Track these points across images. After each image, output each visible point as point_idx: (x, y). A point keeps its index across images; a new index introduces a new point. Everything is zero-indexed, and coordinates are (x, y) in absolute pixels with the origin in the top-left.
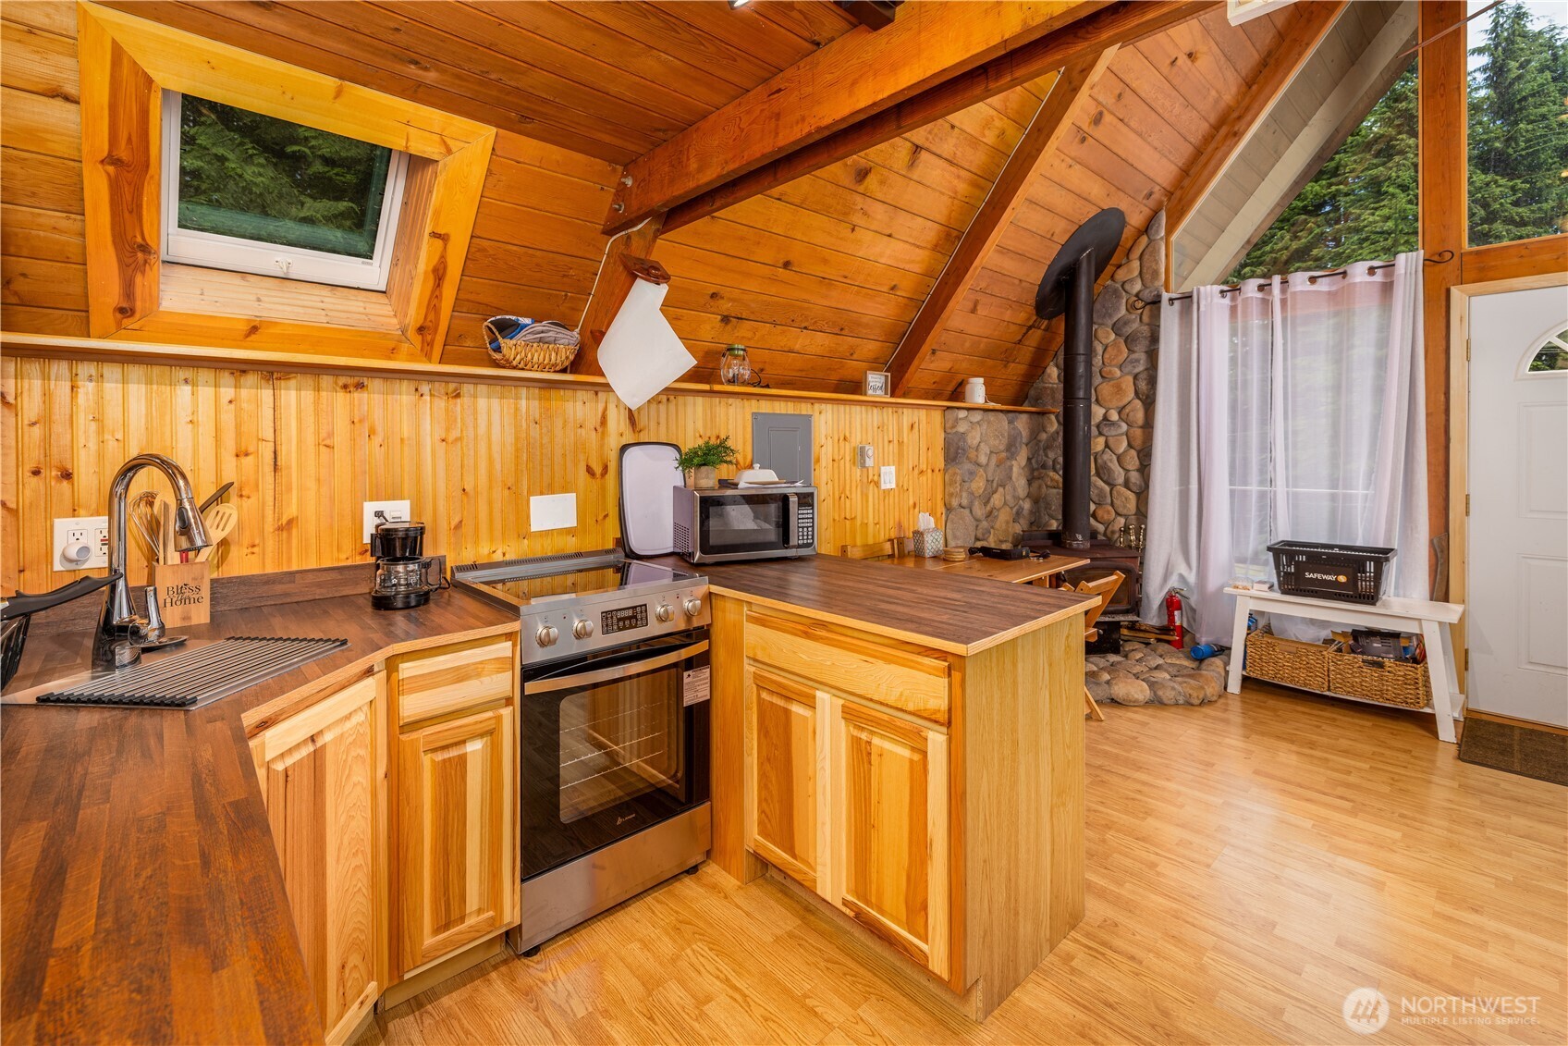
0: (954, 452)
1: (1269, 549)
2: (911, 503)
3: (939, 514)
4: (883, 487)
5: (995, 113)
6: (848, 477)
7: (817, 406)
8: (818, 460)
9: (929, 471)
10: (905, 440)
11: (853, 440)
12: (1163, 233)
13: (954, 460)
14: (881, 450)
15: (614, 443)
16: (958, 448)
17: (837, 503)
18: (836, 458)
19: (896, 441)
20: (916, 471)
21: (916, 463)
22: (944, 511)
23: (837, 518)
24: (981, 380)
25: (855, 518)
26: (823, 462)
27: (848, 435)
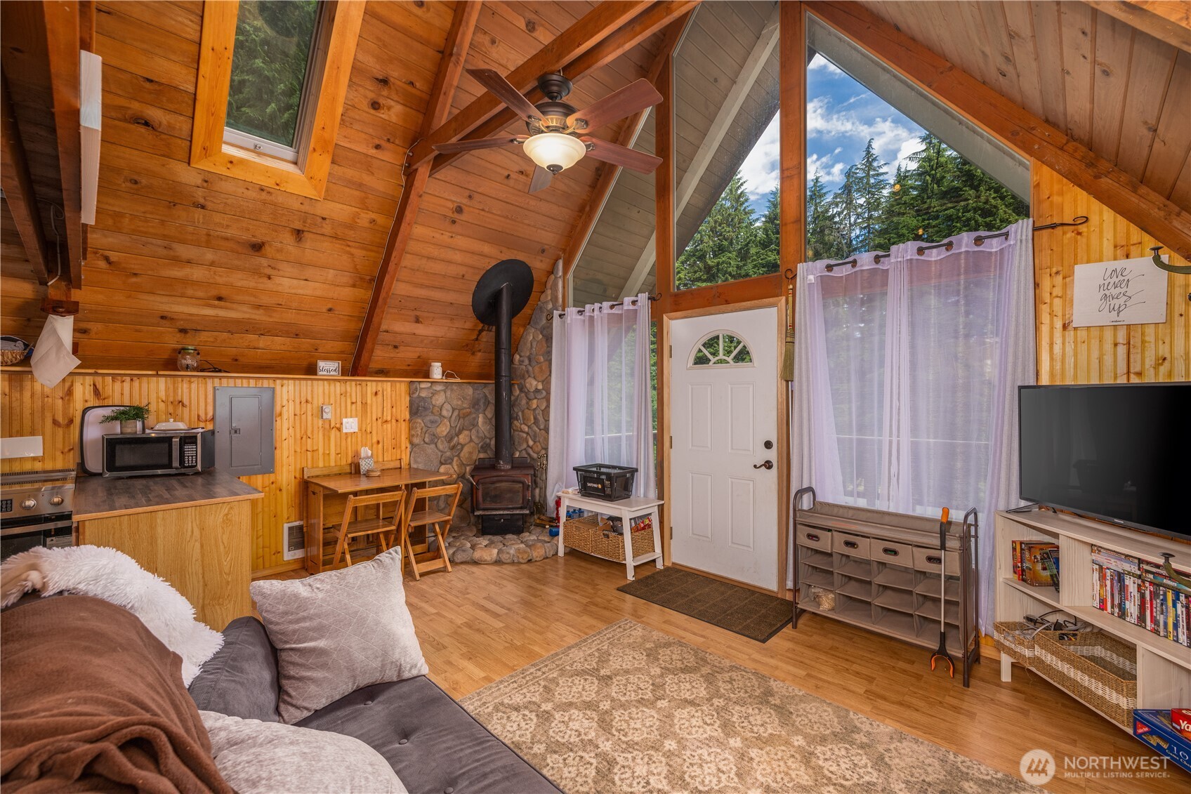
0: (417, 409)
1: (574, 469)
2: (375, 440)
3: (403, 448)
4: (345, 431)
5: (357, 210)
6: (309, 425)
7: (278, 382)
8: (280, 414)
9: (394, 421)
10: (369, 402)
11: (315, 402)
12: (560, 273)
13: (416, 413)
14: (343, 408)
15: (79, 405)
16: (419, 406)
17: (299, 442)
18: (298, 413)
19: (359, 403)
20: (380, 421)
21: (380, 415)
22: (409, 446)
23: (298, 450)
24: (439, 364)
25: (317, 450)
26: (285, 416)
27: (309, 399)
